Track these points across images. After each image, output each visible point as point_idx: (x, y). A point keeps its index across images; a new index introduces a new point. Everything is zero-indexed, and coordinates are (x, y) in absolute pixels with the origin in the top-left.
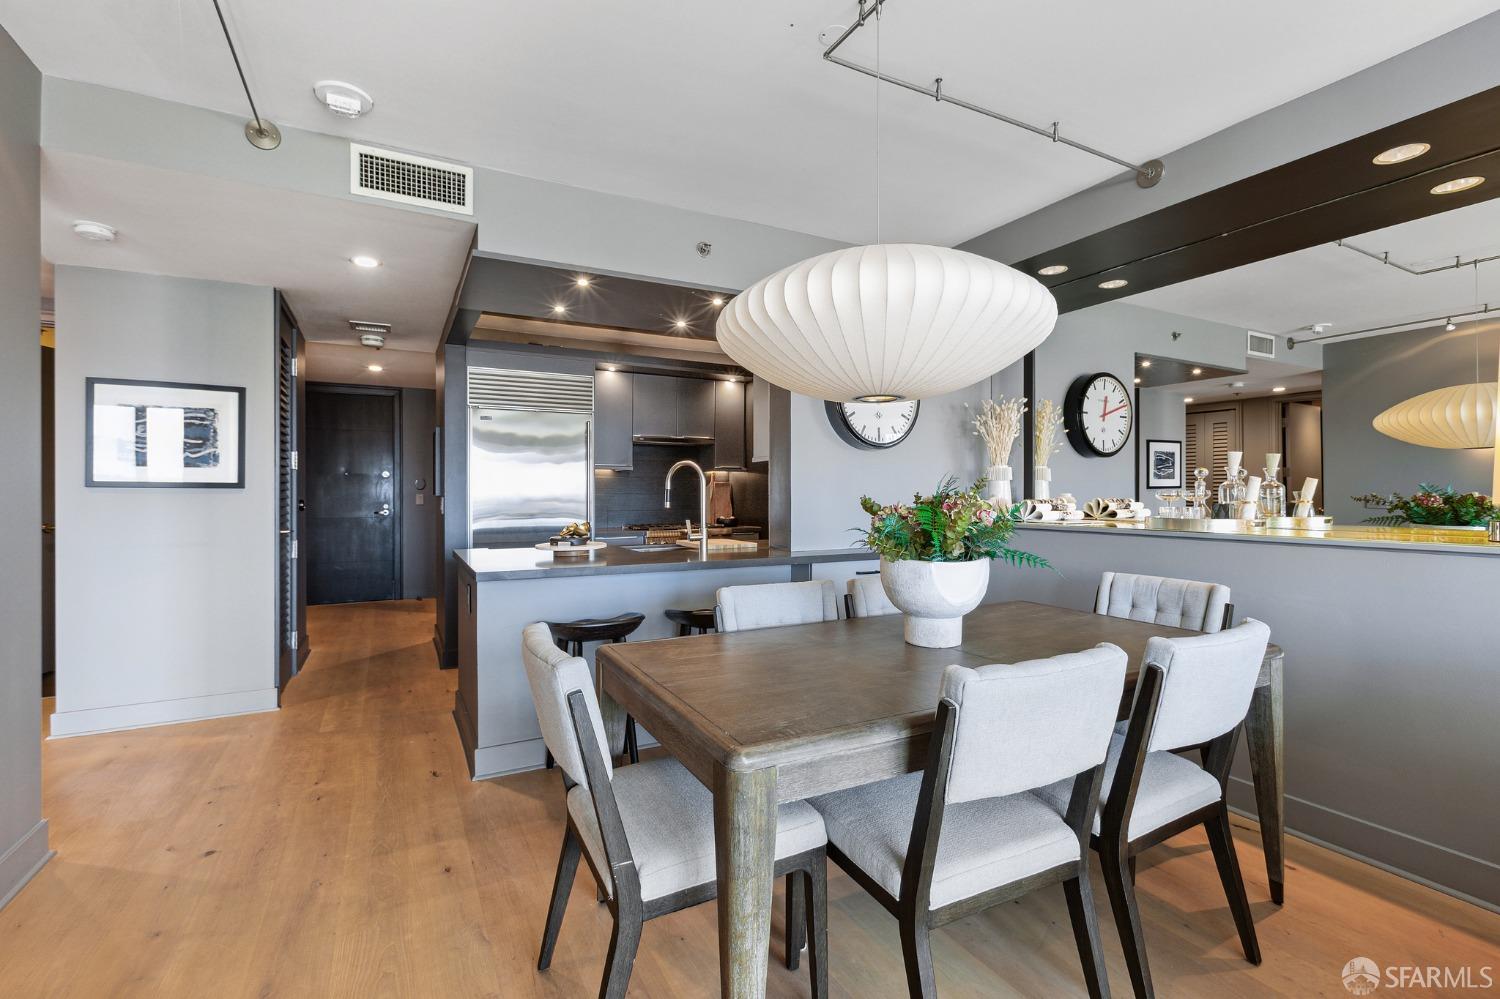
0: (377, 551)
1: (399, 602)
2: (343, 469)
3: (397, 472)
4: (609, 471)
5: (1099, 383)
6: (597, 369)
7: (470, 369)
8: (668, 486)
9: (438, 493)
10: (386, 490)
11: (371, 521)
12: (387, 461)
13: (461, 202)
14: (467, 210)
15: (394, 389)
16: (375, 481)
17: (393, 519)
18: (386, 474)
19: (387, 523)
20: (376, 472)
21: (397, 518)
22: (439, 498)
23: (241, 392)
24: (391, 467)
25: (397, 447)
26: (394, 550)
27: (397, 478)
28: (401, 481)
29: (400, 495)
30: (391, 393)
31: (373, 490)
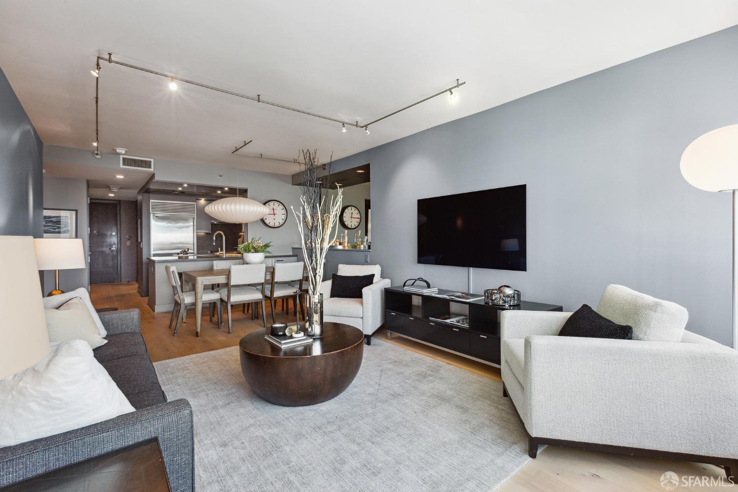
0: (110, 263)
1: (119, 283)
2: (95, 232)
3: (119, 233)
4: (203, 233)
5: (350, 208)
6: (197, 199)
7: (151, 201)
8: (214, 239)
9: (139, 241)
10: (114, 240)
11: (107, 252)
12: (114, 228)
13: (150, 167)
14: (152, 170)
15: (117, 200)
16: (109, 236)
17: (117, 251)
18: (114, 234)
19: (114, 253)
20: (109, 233)
21: (118, 251)
22: (140, 243)
23: (76, 211)
24: (116, 231)
25: (118, 224)
26: (117, 263)
27: (119, 235)
28: (120, 237)
29: (120, 242)
30: (116, 202)
31: (108, 240)
